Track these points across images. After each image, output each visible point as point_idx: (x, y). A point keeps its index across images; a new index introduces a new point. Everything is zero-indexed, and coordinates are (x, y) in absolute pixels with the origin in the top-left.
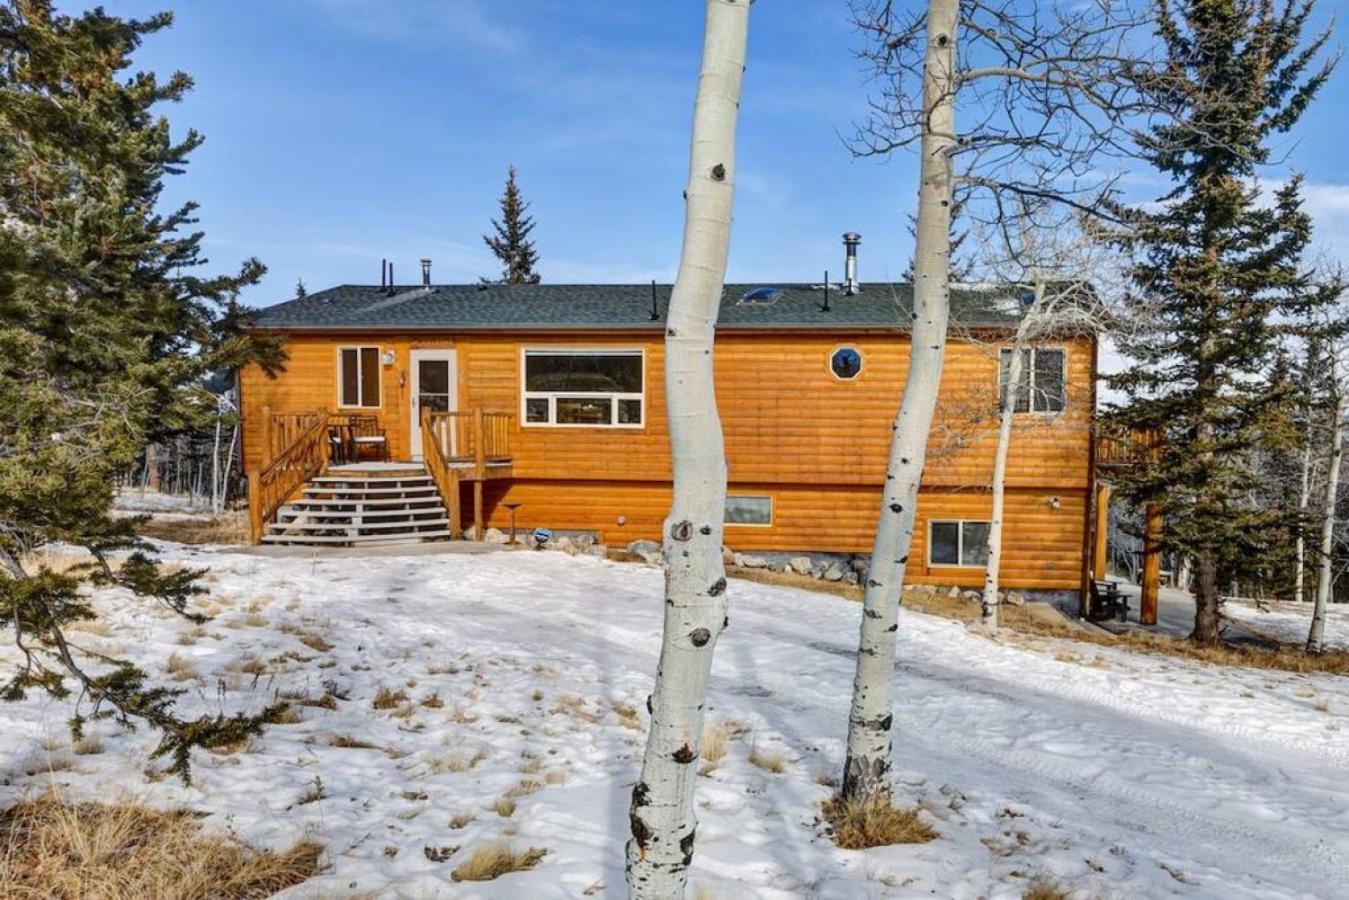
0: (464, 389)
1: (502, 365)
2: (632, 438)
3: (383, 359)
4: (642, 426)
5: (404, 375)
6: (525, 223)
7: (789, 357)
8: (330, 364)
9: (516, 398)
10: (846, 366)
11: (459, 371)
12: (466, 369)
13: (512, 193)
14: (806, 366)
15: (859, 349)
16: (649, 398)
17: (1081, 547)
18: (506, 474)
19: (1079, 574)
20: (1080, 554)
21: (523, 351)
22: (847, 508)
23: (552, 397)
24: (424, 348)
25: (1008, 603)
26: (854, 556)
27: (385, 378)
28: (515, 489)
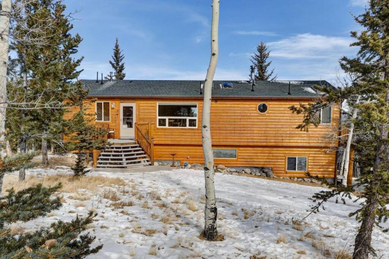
0: (138, 115)
1: (151, 108)
2: (193, 131)
3: (111, 106)
4: (197, 127)
5: (118, 111)
7: (244, 106)
8: (93, 107)
9: (155, 118)
10: (263, 109)
11: (136, 110)
12: (138, 110)
14: (250, 109)
15: (267, 103)
16: (199, 119)
17: (334, 165)
19: (334, 173)
20: (334, 167)
21: (158, 103)
22: (261, 153)
23: (167, 118)
24: (125, 102)
25: (312, 182)
26: (263, 168)
27: (112, 112)
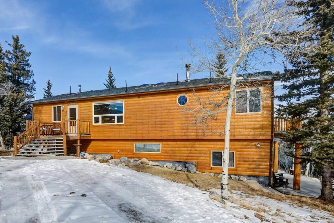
0: (80, 115)
1: (88, 108)
2: (120, 127)
3: (62, 109)
4: (123, 123)
5: (66, 112)
6: (113, 79)
7: (164, 100)
8: (51, 111)
9: (91, 117)
10: (183, 101)
11: (78, 110)
12: (80, 110)
13: (110, 73)
14: (170, 102)
15: (187, 95)
16: (125, 115)
17: (269, 160)
18: (89, 138)
19: (268, 171)
20: (268, 163)
21: (93, 104)
22: (184, 147)
23: (100, 116)
24: (71, 105)
25: (240, 180)
26: (186, 163)
27: (62, 113)
28: (92, 142)
